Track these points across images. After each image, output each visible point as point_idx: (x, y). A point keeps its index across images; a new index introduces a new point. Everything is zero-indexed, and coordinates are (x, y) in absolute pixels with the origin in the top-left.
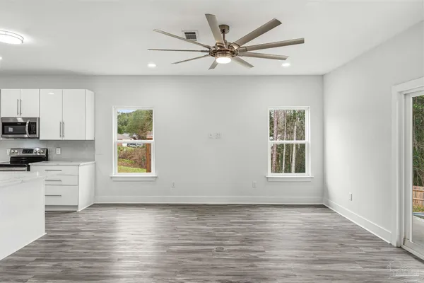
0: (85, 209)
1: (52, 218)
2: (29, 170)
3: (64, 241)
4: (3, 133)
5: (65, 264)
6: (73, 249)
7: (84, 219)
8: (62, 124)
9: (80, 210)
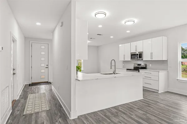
0: (162, 93)
1: (147, 93)
2: (139, 72)
3: (150, 104)
4: (131, 58)
5: (148, 115)
6: (153, 109)
7: (161, 97)
8: (152, 53)
9: (159, 92)
